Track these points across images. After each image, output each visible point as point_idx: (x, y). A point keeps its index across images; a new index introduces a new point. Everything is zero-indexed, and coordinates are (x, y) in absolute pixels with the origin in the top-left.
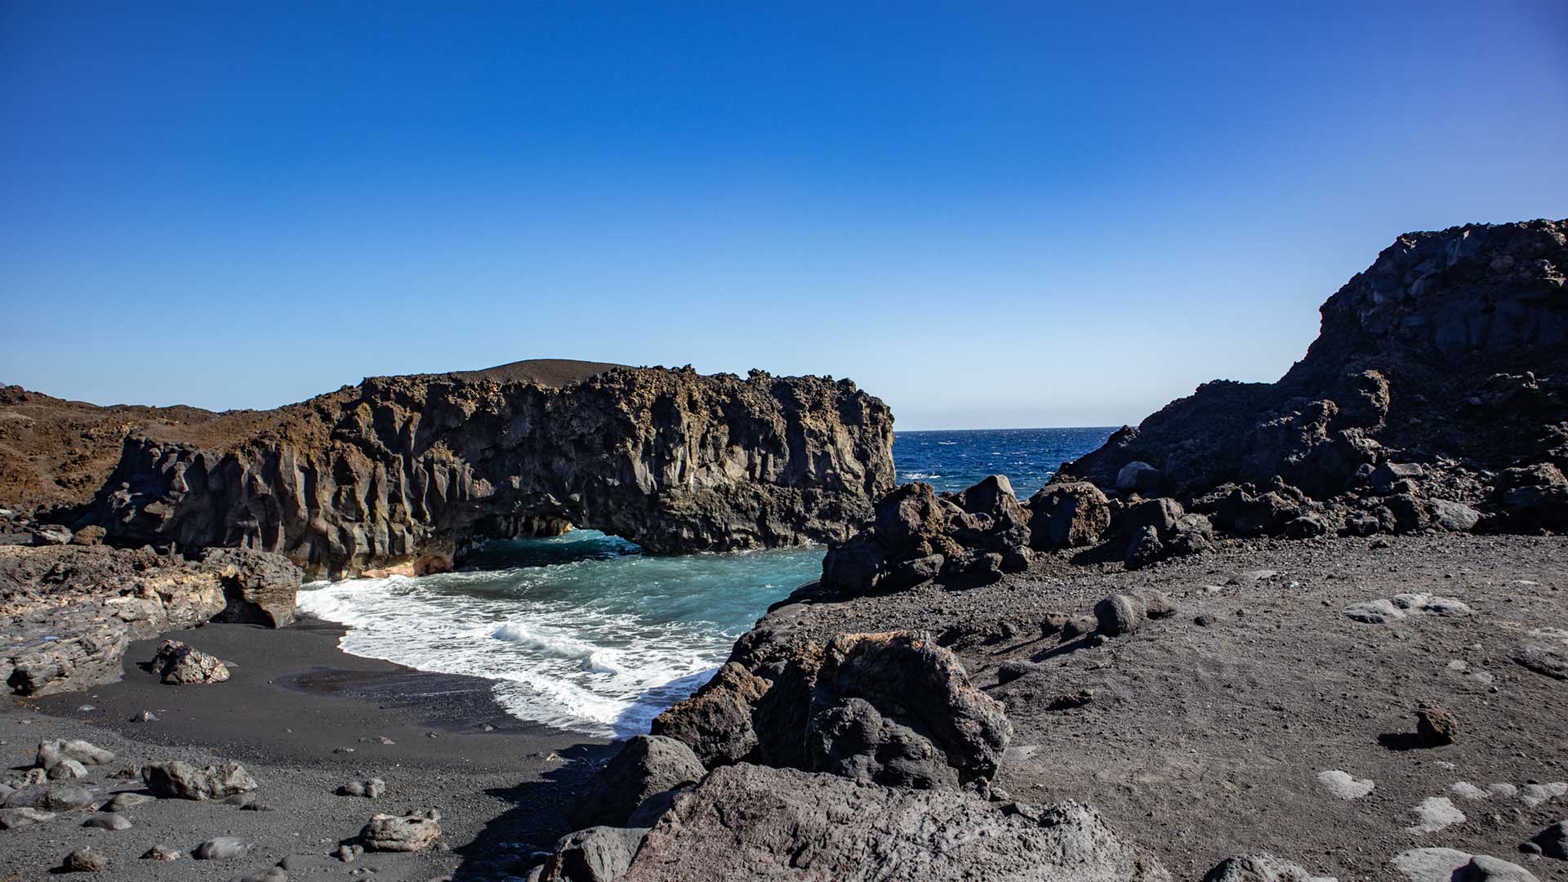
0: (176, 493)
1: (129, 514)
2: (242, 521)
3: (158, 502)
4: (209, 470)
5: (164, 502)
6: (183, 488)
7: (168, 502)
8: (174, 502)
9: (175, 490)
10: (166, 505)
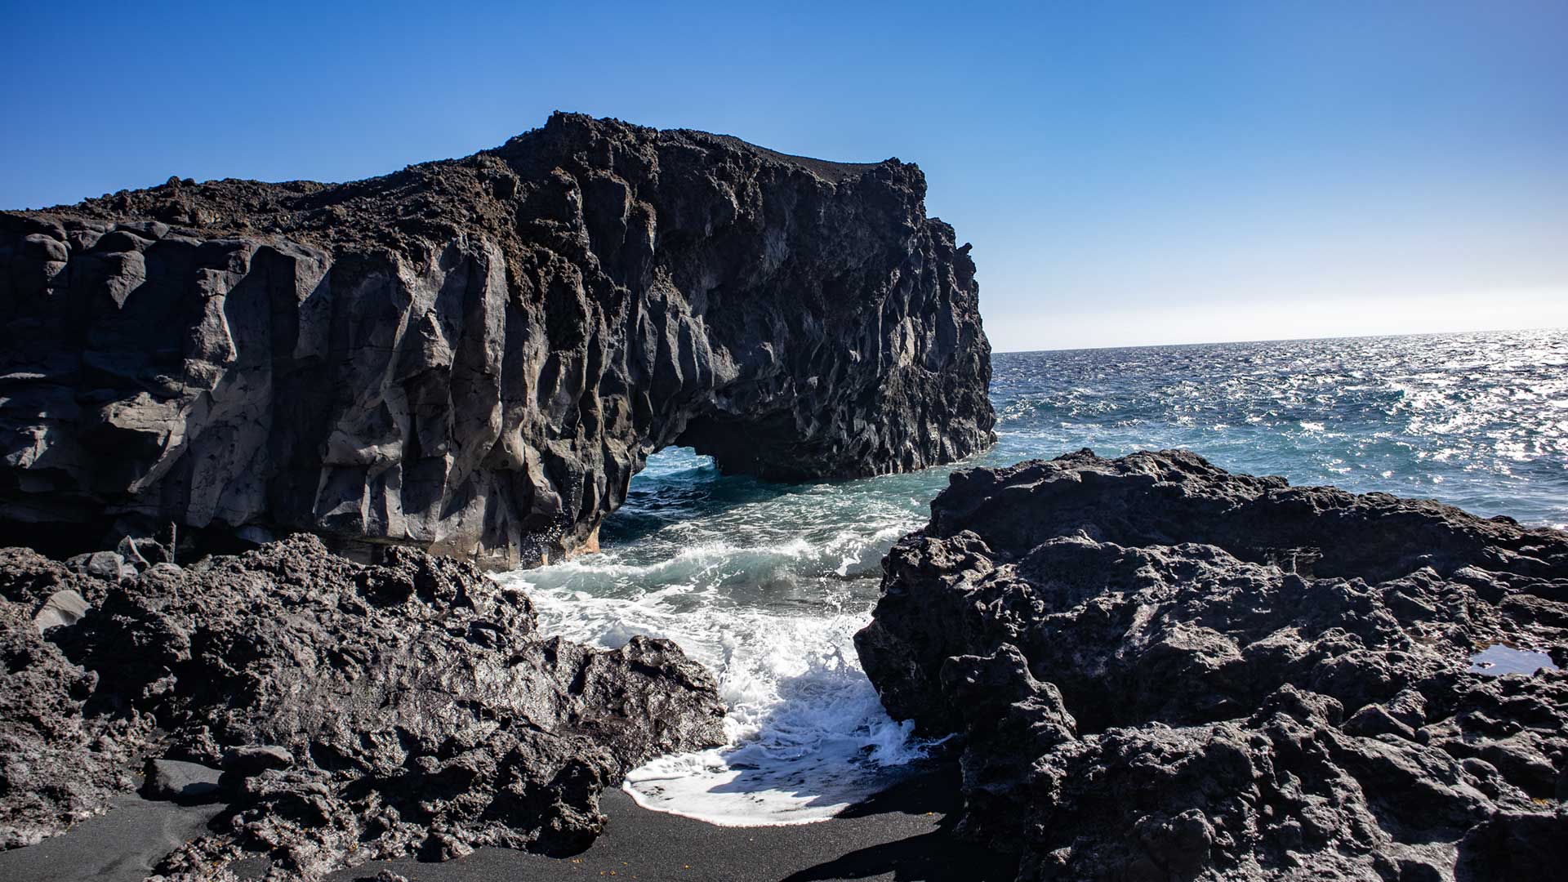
0: (203, 366)
1: (31, 441)
2: (368, 444)
3: (144, 396)
4: (303, 297)
5: (162, 395)
6: (225, 350)
7: (177, 395)
8: (195, 392)
9: (200, 355)
10: (172, 404)
